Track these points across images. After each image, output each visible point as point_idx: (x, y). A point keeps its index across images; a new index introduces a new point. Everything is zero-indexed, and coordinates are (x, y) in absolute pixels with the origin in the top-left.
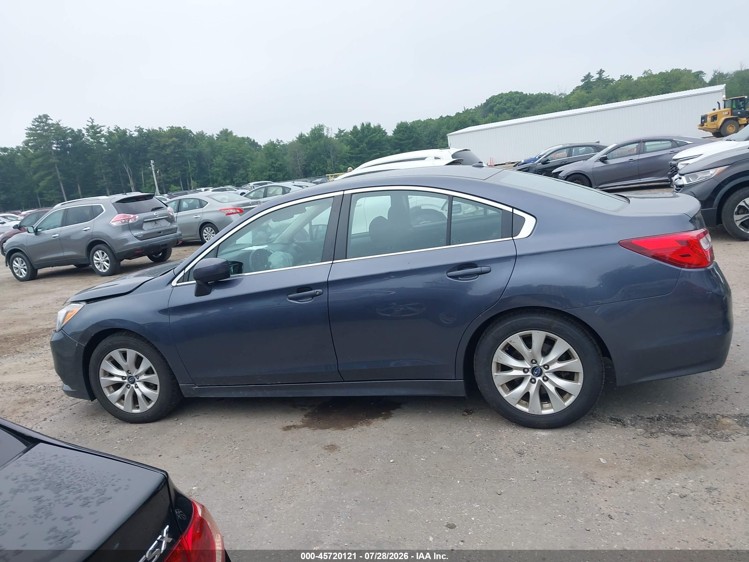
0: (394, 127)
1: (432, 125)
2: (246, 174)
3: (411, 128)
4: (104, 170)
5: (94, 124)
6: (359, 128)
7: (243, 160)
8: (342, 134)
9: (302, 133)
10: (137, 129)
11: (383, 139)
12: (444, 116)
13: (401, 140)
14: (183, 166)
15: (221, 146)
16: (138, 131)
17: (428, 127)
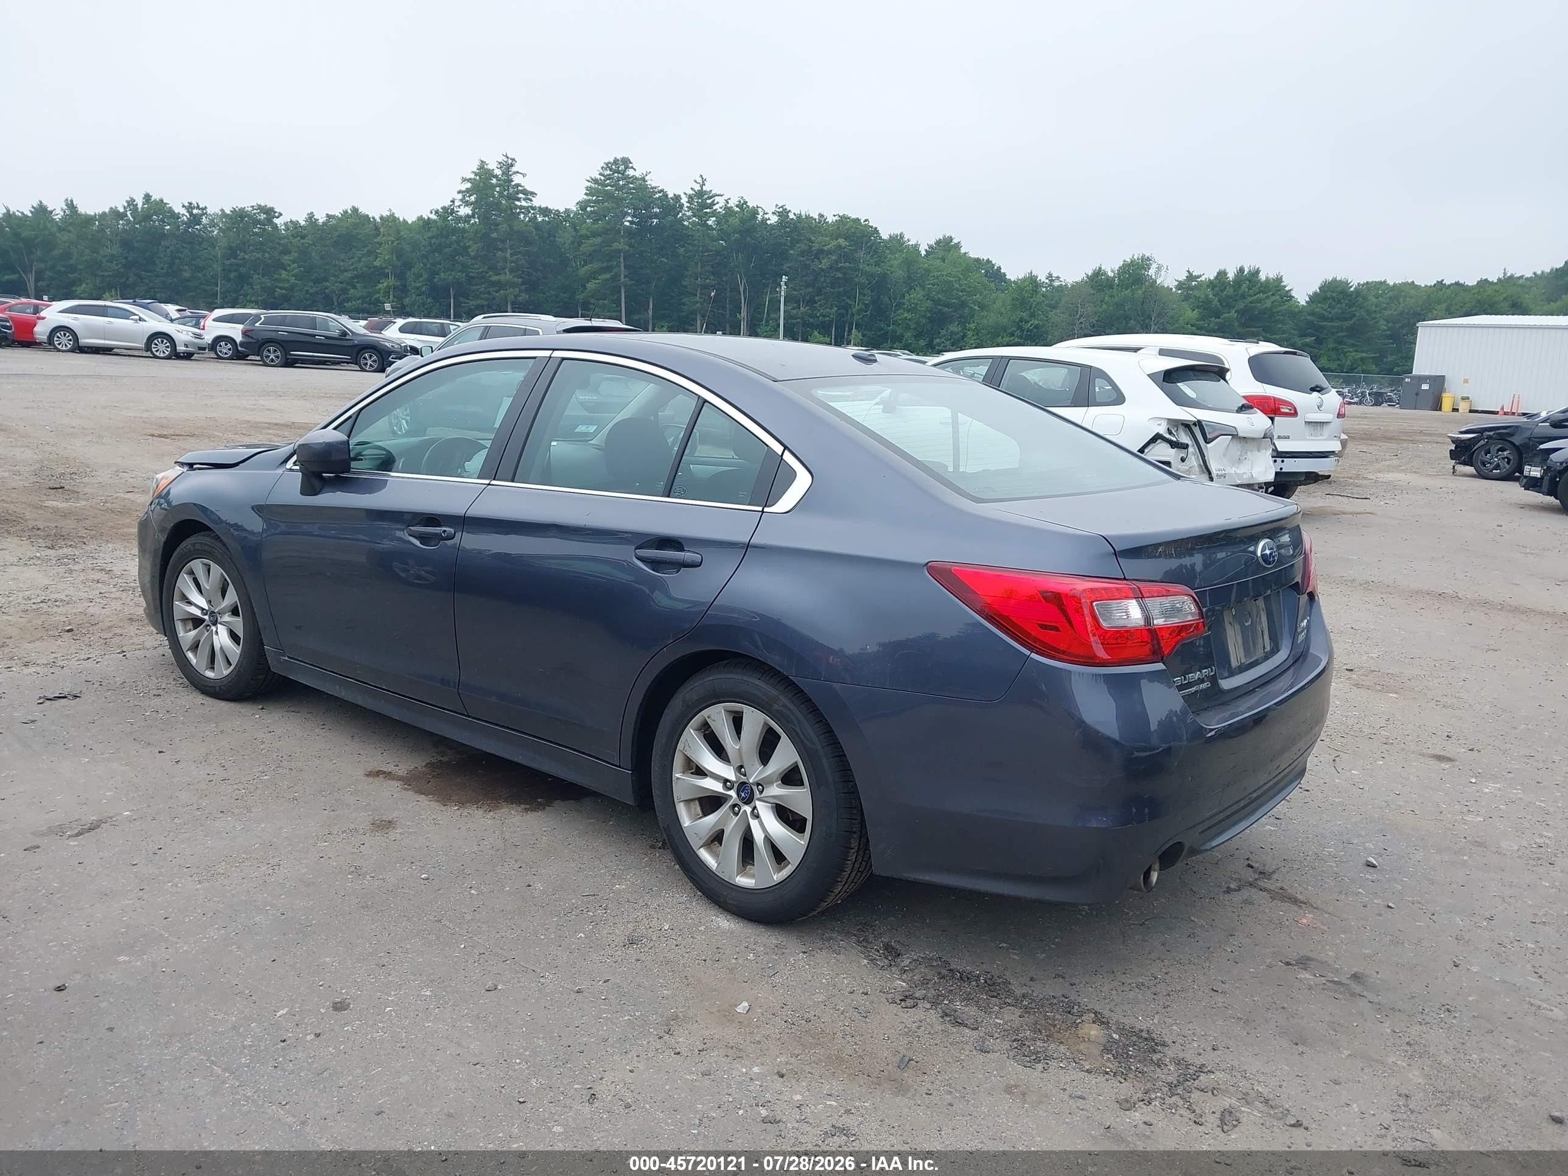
0: (1315, 288)
1: (1411, 297)
2: (962, 334)
3: (1354, 296)
4: (701, 278)
5: (705, 188)
6: (1231, 276)
7: (963, 304)
8: (1193, 283)
9: (1100, 268)
10: (779, 210)
11: (1282, 308)
12: (1447, 282)
13: (1324, 318)
14: (845, 298)
15: (928, 271)
16: (780, 214)
17: (1401, 300)
